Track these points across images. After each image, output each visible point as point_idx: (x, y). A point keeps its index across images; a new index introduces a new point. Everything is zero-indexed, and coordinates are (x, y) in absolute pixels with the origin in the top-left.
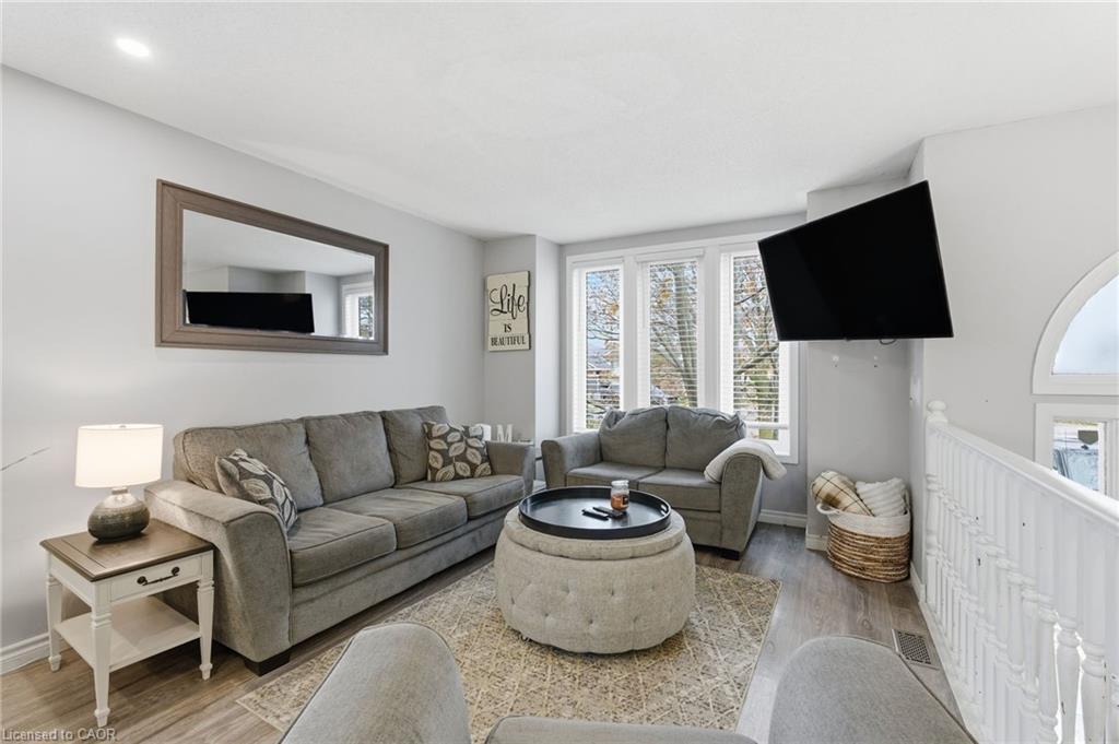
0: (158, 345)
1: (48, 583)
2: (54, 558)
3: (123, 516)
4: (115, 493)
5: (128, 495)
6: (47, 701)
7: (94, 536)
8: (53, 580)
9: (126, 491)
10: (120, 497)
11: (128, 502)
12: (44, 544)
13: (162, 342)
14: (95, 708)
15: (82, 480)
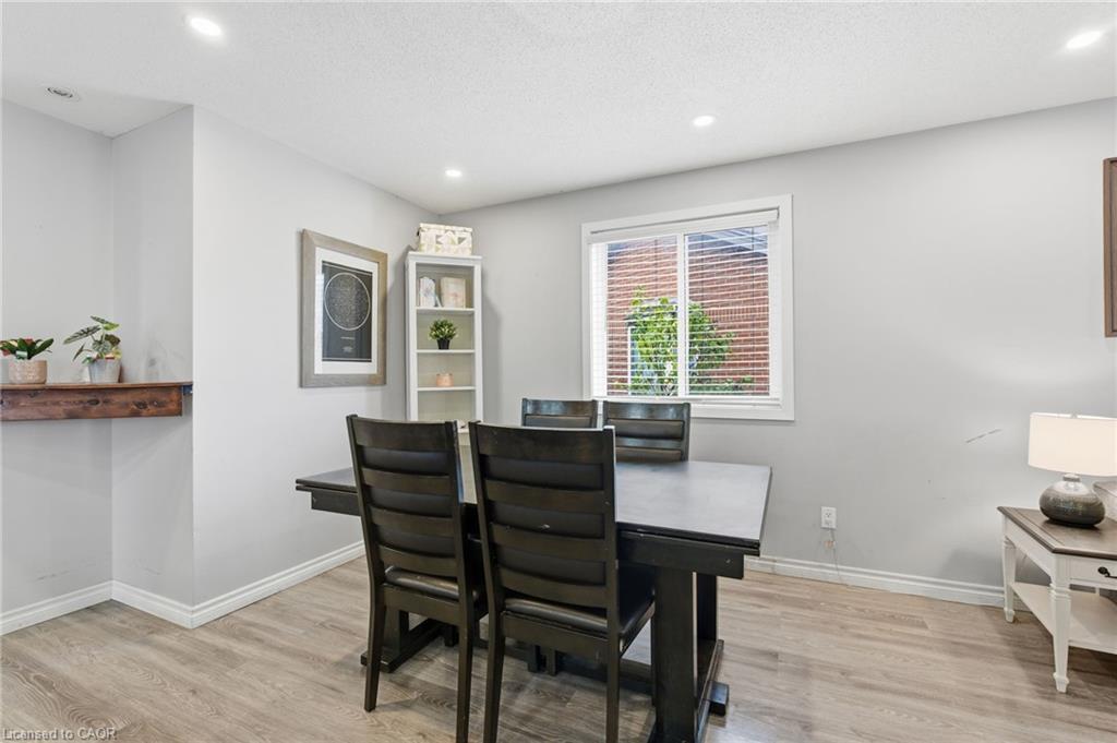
0: (1107, 335)
1: (1004, 544)
2: (1010, 521)
3: (1075, 503)
4: (1066, 479)
5: (1079, 485)
6: (1009, 643)
7: (1047, 515)
8: (1010, 543)
9: (1077, 480)
10: (1071, 485)
11: (1082, 491)
12: (1000, 509)
13: (1114, 331)
14: (1054, 671)
15: (1035, 460)
